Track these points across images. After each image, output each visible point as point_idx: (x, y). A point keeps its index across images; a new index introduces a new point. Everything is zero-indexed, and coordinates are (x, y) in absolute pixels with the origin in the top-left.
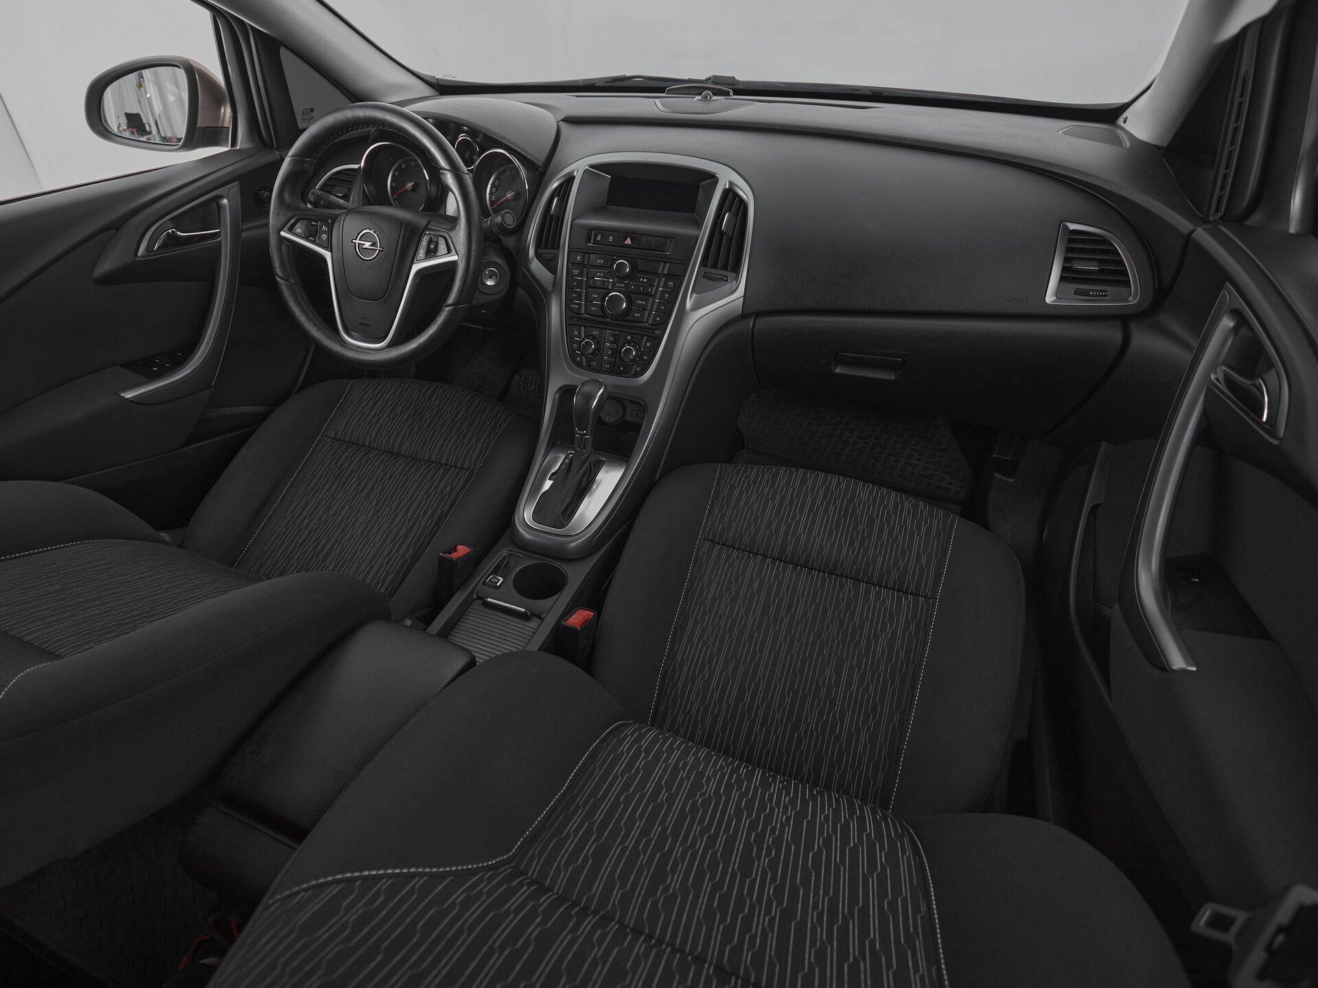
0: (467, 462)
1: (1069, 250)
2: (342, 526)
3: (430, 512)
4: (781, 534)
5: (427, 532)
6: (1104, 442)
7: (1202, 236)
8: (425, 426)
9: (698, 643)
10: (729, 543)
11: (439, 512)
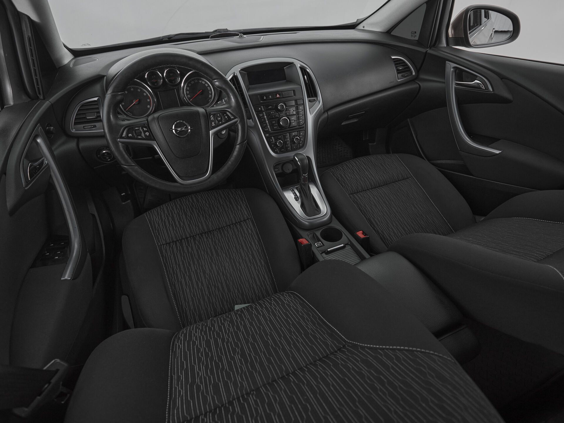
0: (245, 216)
1: (396, 64)
2: (221, 274)
3: (253, 243)
4: (367, 180)
5: (260, 251)
6: (408, 119)
7: (430, 51)
8: (210, 213)
9: (380, 224)
10: (356, 192)
11: (256, 241)
